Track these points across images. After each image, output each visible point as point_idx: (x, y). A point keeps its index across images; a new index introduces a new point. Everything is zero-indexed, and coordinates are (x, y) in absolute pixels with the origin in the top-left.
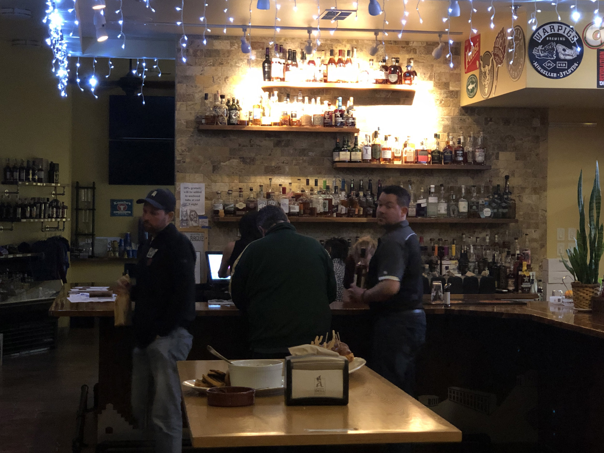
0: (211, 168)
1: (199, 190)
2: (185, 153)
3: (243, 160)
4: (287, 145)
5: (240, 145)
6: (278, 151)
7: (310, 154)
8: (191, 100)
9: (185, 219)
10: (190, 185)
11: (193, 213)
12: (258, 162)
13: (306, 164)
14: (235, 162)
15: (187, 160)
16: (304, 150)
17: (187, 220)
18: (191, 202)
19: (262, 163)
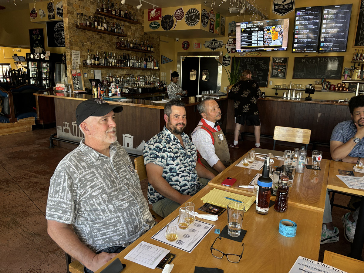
0: (81, 45)
1: (78, 54)
2: (72, 37)
3: (91, 42)
4: (103, 39)
5: (90, 37)
6: (101, 40)
7: (110, 43)
8: (73, 14)
9: (74, 65)
10: (74, 51)
11: (77, 63)
12: (95, 44)
13: (109, 47)
14: (89, 43)
15: (73, 41)
16: (108, 41)
17: (75, 66)
18: (76, 59)
19: (97, 45)
